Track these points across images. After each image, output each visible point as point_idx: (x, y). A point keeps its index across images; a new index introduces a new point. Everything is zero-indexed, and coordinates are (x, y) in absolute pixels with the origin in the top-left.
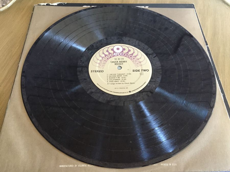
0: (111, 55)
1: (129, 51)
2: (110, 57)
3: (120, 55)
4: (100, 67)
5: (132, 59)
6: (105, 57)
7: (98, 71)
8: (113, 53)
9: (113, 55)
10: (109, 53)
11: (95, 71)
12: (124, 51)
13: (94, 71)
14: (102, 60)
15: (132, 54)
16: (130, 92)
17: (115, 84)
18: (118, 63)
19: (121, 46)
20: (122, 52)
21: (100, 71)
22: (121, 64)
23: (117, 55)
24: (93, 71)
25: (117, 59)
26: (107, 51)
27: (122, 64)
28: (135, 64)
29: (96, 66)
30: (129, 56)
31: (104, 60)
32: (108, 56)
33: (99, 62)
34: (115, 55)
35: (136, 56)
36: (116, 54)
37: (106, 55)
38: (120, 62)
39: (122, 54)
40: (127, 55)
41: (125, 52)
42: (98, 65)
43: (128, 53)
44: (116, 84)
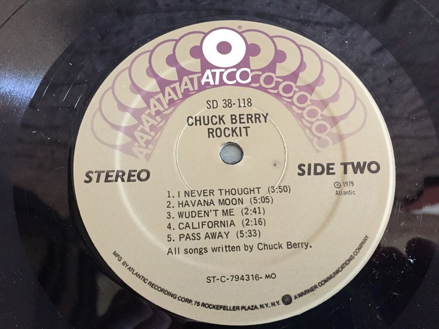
0: (192, 80)
1: (280, 56)
2: (187, 94)
3: (234, 82)
4: (136, 150)
5: (292, 103)
6: (160, 95)
7: (120, 175)
8: (199, 70)
9: (200, 79)
10: (182, 72)
11: (108, 176)
12: (252, 59)
13: (103, 176)
14: (142, 111)
15: (294, 76)
16: (287, 300)
17: (210, 250)
18: (222, 126)
19: (241, 34)
20: (245, 62)
21: (130, 175)
22: (238, 131)
23: (217, 83)
24: (94, 176)
25: (221, 103)
26: (172, 60)
27: (243, 130)
28: (310, 129)
29: (114, 147)
30: (278, 83)
31: (153, 111)
32: (174, 89)
33: (127, 120)
34: (211, 80)
35: (310, 88)
36: (214, 74)
37: (163, 84)
38: (233, 118)
39: (244, 76)
40: (269, 80)
41: (257, 62)
42: (120, 138)
43: (271, 67)
44: (214, 250)
